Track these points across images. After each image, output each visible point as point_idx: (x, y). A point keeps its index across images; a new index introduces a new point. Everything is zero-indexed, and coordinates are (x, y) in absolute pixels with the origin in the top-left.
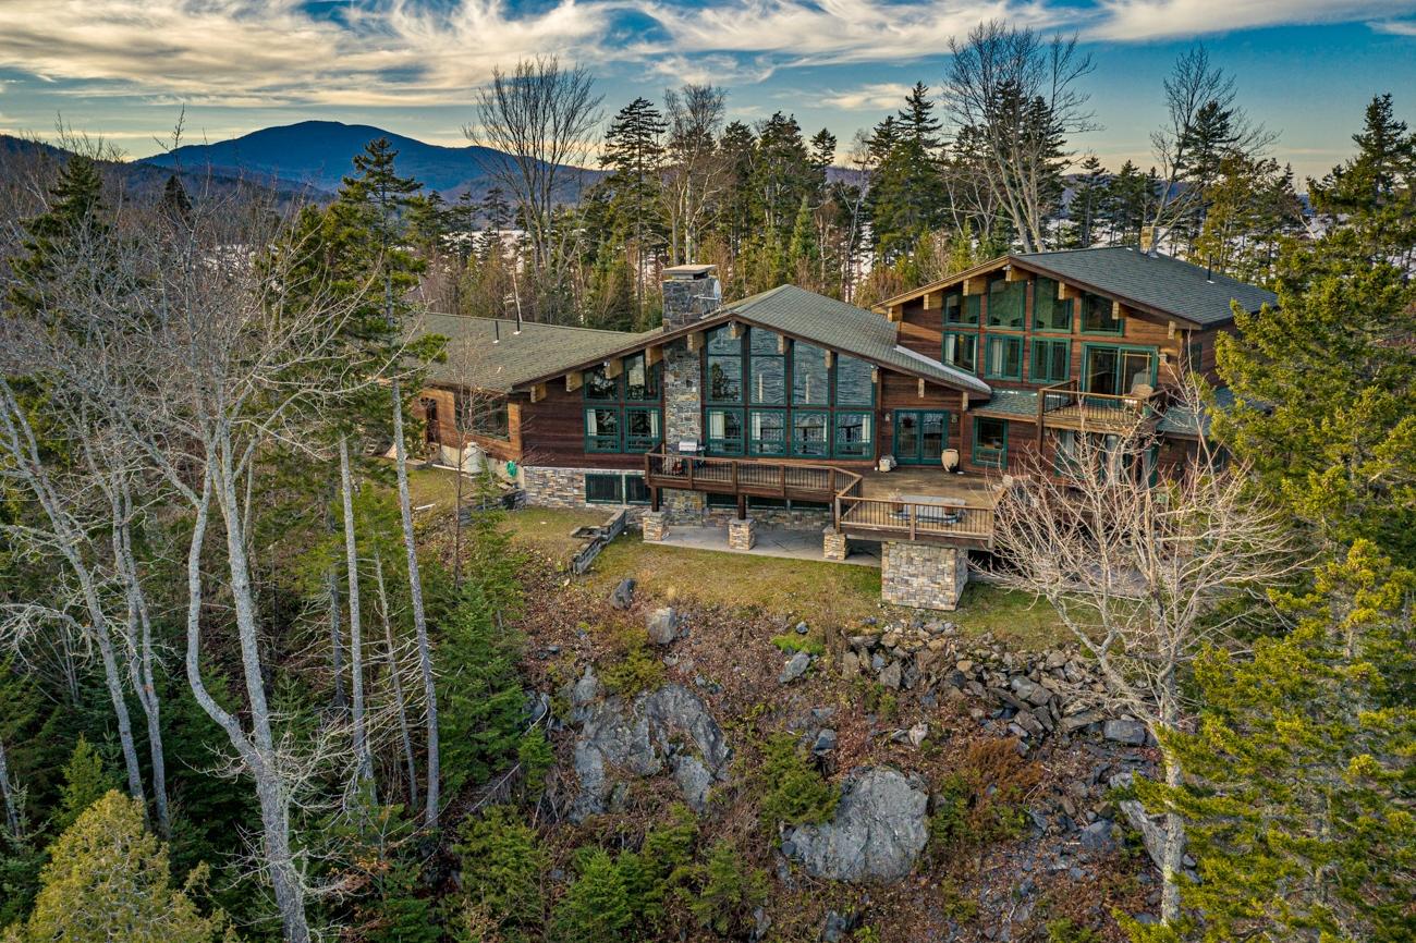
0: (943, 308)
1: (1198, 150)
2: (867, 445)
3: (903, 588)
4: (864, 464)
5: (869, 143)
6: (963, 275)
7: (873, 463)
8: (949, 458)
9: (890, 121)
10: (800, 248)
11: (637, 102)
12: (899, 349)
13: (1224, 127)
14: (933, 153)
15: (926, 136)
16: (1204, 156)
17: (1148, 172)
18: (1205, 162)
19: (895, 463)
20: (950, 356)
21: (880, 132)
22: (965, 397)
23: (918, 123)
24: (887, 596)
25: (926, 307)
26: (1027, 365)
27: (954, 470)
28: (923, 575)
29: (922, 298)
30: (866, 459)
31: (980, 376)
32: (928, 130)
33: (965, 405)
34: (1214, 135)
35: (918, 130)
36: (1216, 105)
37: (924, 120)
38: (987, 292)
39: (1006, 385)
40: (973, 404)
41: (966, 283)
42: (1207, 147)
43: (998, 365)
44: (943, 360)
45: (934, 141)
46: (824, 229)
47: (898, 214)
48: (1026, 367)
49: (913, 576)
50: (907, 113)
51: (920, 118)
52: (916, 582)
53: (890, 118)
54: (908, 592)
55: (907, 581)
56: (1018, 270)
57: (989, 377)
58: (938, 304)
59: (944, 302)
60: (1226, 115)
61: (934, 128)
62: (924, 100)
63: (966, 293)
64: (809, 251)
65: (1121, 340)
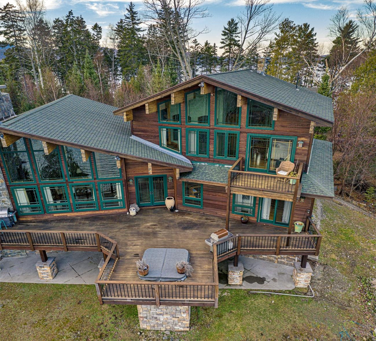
0: (158, 112)
1: (228, 37)
2: (120, 200)
3: (154, 322)
4: (121, 211)
5: (115, 30)
6: (170, 90)
7: (126, 210)
8: (169, 203)
9: (121, 21)
10: (88, 74)
11: (8, 5)
12: (133, 137)
13: (236, 28)
14: (141, 34)
15: (136, 26)
16: (230, 39)
17: (213, 45)
18: (230, 41)
19: (138, 209)
20: (164, 142)
21: (118, 26)
22: (178, 171)
23: (132, 21)
24: (143, 326)
25: (147, 112)
26: (212, 148)
27: (173, 210)
28: (167, 314)
29: (144, 106)
30: (121, 208)
31: (183, 154)
32: (137, 24)
33: (178, 176)
34: (233, 31)
35: (133, 24)
36: (233, 20)
37: (135, 19)
38: (185, 101)
39: (200, 160)
40: (182, 175)
41: (173, 96)
42: (231, 36)
43: (194, 146)
44: (160, 144)
45: (139, 29)
46: (99, 65)
47: (129, 59)
48: (212, 149)
49: (160, 314)
50: (128, 16)
51: (133, 18)
52: (162, 318)
53: (122, 20)
54: (157, 324)
55: (156, 318)
56: (208, 85)
57: (189, 154)
58: (154, 110)
59: (158, 108)
60: (236, 24)
61: (139, 23)
62: (134, 10)
63: (173, 103)
64: (92, 75)
65: (272, 132)
